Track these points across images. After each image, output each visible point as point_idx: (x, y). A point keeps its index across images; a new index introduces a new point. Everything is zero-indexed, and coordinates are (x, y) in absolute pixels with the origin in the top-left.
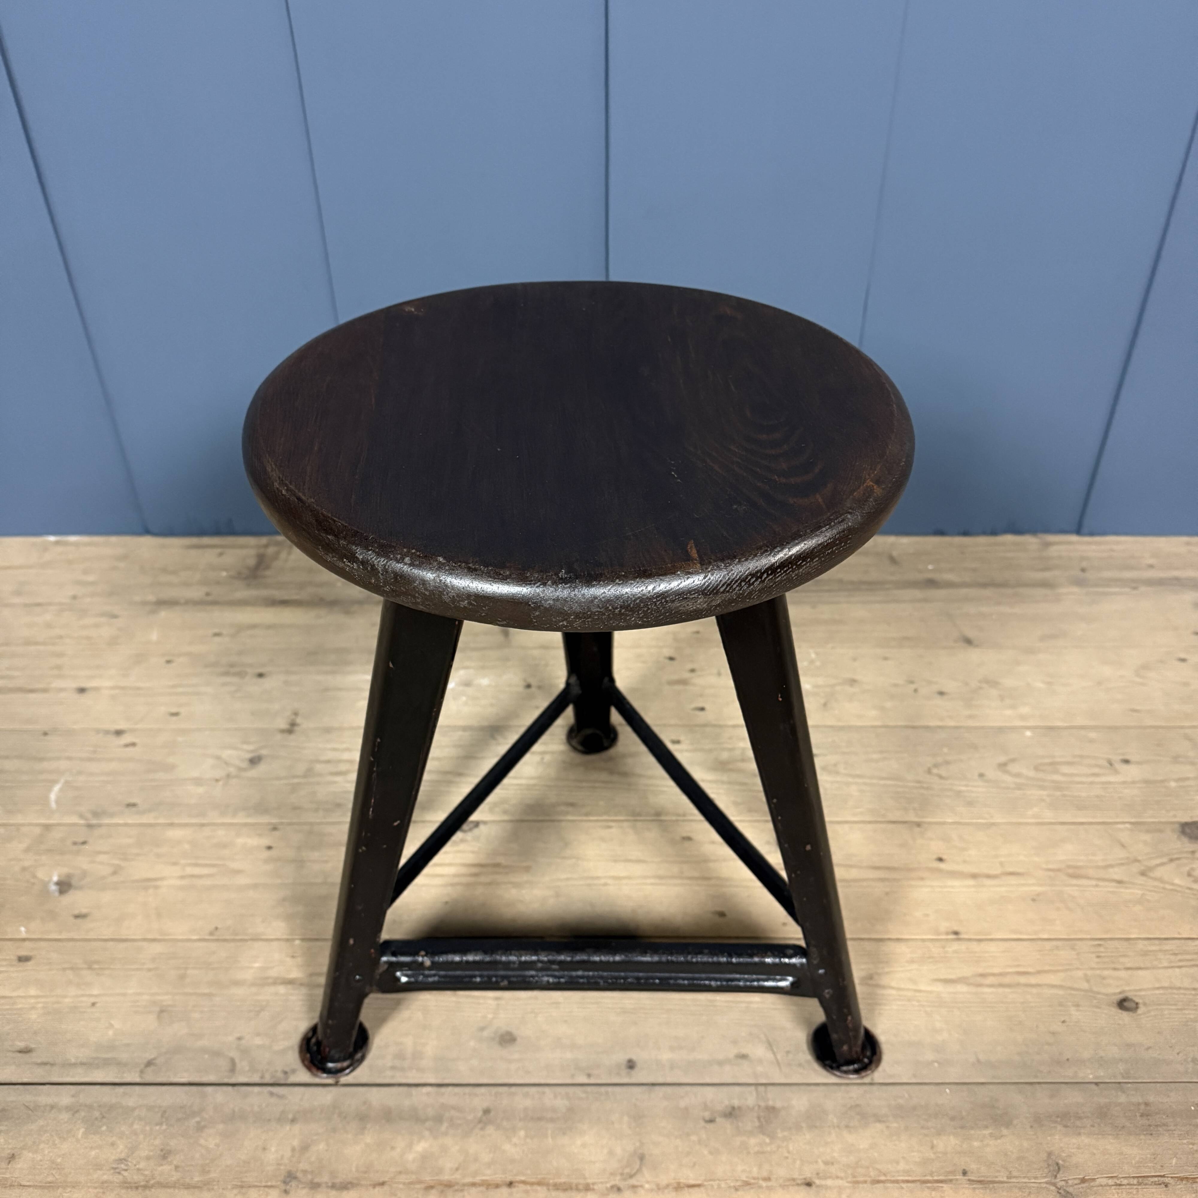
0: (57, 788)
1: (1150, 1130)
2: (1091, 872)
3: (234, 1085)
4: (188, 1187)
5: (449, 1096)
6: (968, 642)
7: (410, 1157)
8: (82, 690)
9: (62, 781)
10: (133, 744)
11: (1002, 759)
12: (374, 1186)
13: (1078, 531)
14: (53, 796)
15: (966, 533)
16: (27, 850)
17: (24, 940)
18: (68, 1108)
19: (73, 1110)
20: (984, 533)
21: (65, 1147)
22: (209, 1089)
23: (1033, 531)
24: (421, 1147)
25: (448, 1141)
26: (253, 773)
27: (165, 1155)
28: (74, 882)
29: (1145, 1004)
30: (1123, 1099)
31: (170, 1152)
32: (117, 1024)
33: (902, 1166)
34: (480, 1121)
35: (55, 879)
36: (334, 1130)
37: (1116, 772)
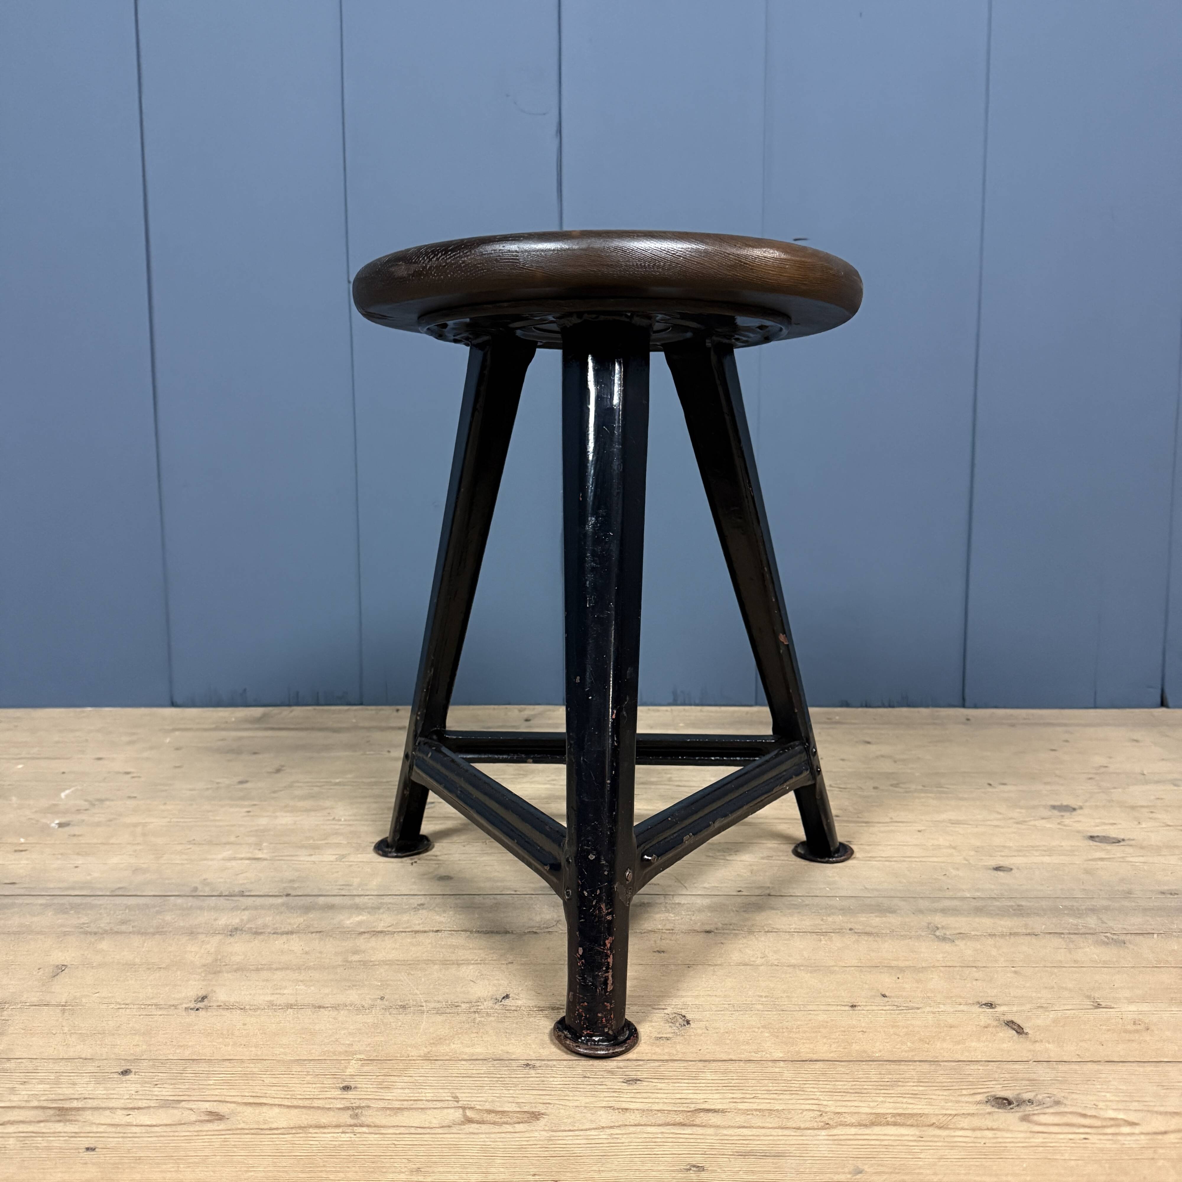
0: (67, 792)
1: (1022, 915)
2: (971, 823)
3: (193, 896)
4: (142, 934)
5: (386, 900)
6: (869, 743)
7: (348, 922)
8: (99, 759)
9: (73, 789)
10: (139, 777)
11: (895, 782)
12: (312, 933)
13: (964, 706)
14: (63, 795)
15: (867, 706)
16: (36, 812)
17: (22, 844)
18: (41, 905)
19: (46, 906)
20: (883, 706)
21: (35, 919)
22: (173, 898)
23: (927, 706)
24: (360, 918)
25: (384, 916)
26: (241, 786)
27: (123, 922)
28: (72, 823)
29: (1018, 869)
30: (997, 903)
31: (130, 921)
32: (96, 875)
33: (794, 926)
34: (415, 908)
35: (57, 822)
36: (282, 913)
37: (995, 788)
